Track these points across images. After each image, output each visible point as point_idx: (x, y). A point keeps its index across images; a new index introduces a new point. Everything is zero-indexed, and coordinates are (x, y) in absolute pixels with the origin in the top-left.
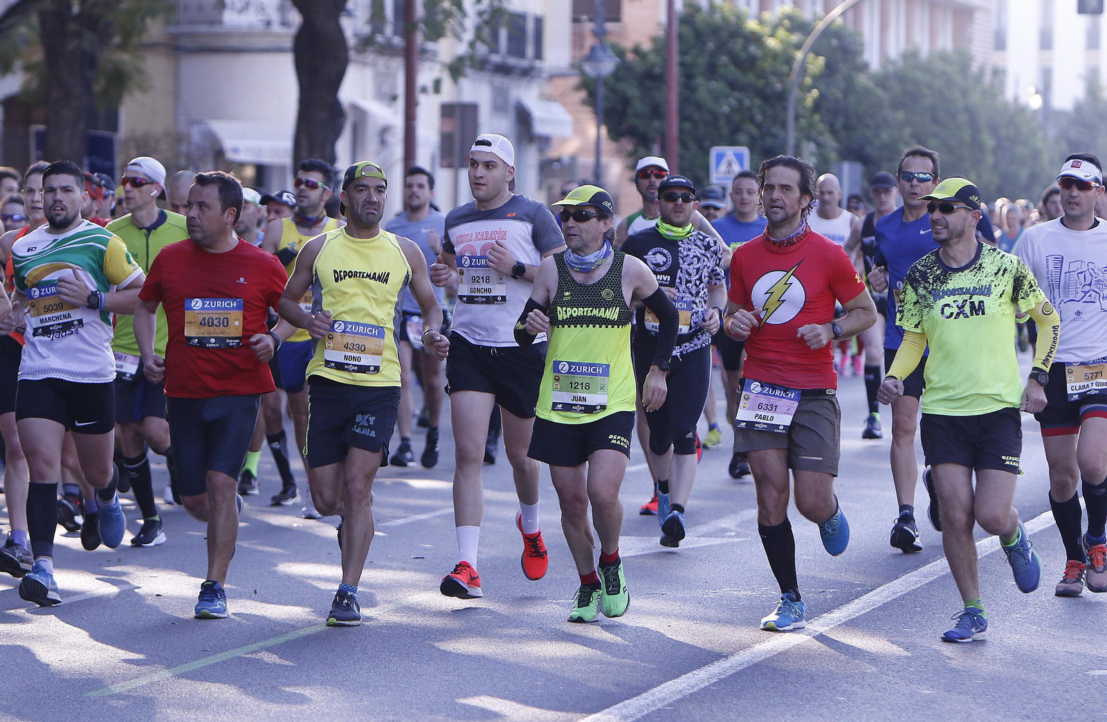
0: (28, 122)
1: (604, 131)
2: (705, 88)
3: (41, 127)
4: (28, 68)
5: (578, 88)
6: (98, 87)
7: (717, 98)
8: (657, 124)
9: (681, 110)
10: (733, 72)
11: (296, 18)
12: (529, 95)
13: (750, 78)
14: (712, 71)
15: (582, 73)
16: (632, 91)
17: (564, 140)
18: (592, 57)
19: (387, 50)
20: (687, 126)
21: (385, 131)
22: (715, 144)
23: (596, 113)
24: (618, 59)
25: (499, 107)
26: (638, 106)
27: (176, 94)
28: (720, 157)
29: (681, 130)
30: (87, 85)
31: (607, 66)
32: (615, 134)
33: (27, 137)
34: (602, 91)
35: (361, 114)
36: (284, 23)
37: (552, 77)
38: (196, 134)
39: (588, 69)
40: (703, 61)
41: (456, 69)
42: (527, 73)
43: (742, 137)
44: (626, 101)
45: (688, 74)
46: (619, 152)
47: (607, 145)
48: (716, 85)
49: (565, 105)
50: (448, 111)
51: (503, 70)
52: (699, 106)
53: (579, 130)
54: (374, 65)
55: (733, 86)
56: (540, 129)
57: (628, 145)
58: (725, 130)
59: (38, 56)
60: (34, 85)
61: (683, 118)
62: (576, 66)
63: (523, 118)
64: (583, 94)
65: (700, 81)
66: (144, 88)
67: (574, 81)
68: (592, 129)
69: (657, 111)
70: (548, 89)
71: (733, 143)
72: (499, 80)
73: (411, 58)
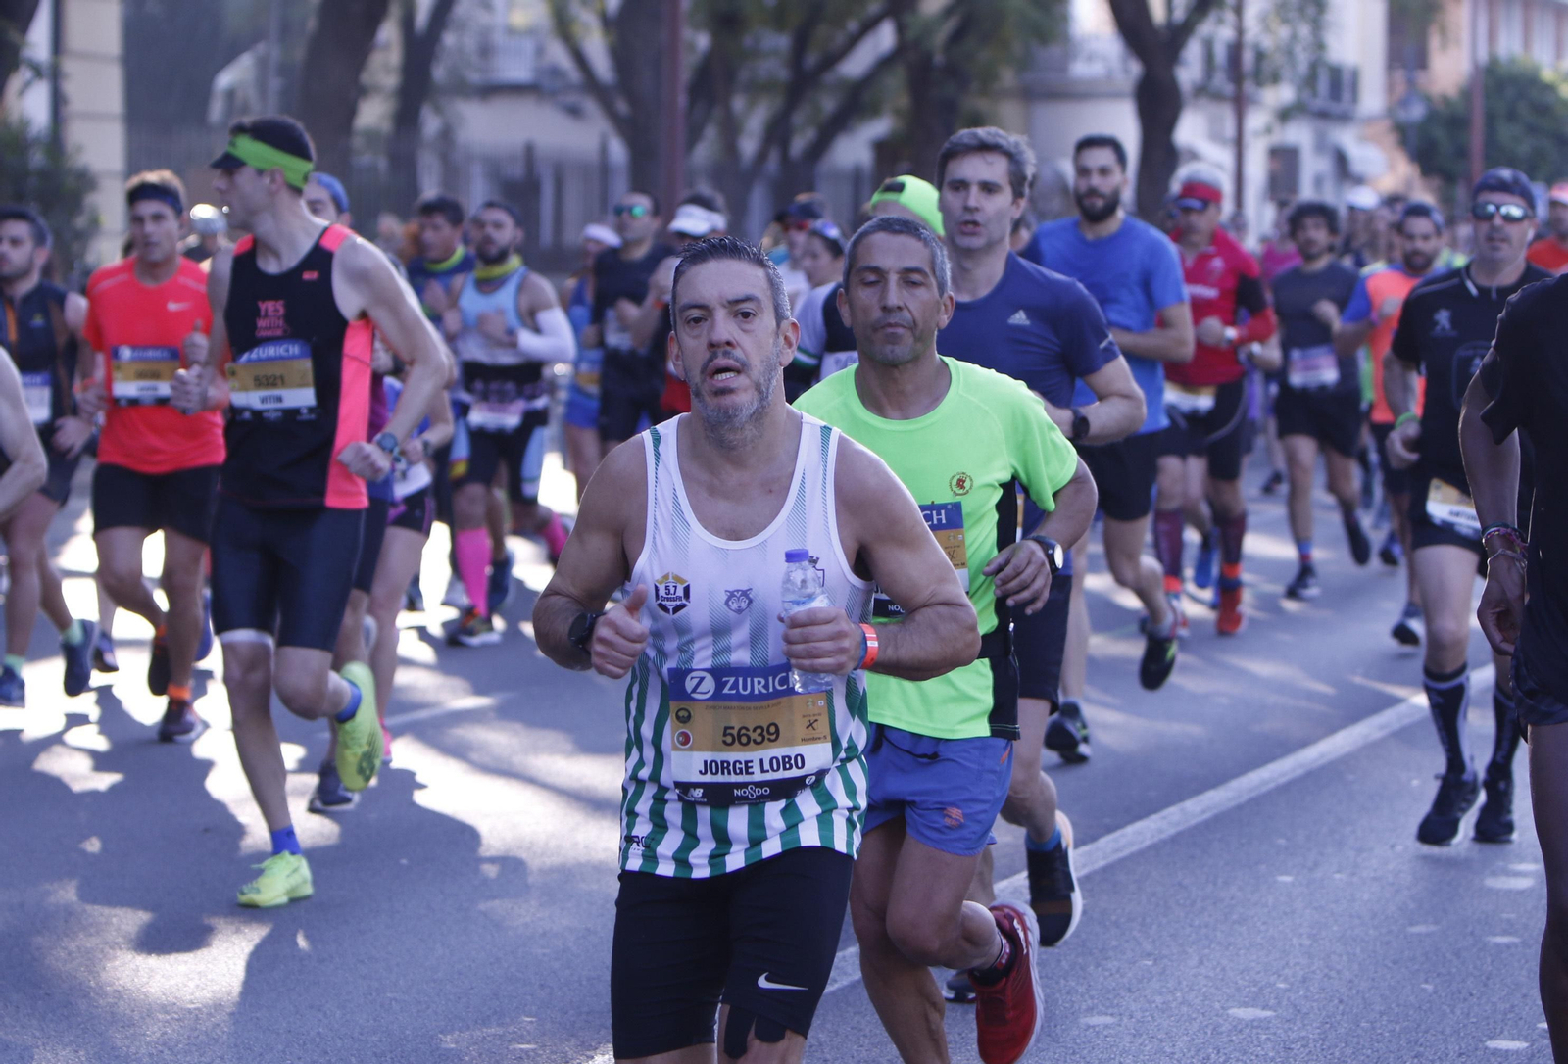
1: (1416, 170)
2: (1506, 132)
5: (1391, 131)
8: (1461, 163)
10: (1531, 118)
11: (1136, 68)
12: (1347, 138)
13: (1546, 123)
14: (1512, 116)
15: (1395, 117)
16: (1440, 135)
18: (1404, 103)
19: (1217, 97)
23: (1408, 151)
24: (1427, 106)
25: (1321, 145)
26: (1446, 147)
31: (1417, 112)
32: (1427, 173)
34: (1413, 134)
35: (1195, 154)
36: (1126, 71)
37: (1367, 121)
39: (1402, 114)
40: (1504, 106)
41: (1285, 115)
42: (1345, 118)
44: (1434, 143)
45: (1490, 119)
47: (1418, 180)
48: (1516, 129)
49: (1379, 145)
50: (1274, 152)
51: (1323, 115)
53: (1391, 167)
54: (1207, 111)
56: (1355, 168)
57: (1436, 182)
59: (903, 101)
60: (902, 128)
62: (1390, 112)
63: (1341, 161)
64: (1395, 137)
65: (1502, 125)
67: (1387, 124)
68: (1404, 169)
69: (1462, 153)
70: (1364, 131)
72: (1319, 124)
73: (1240, 104)
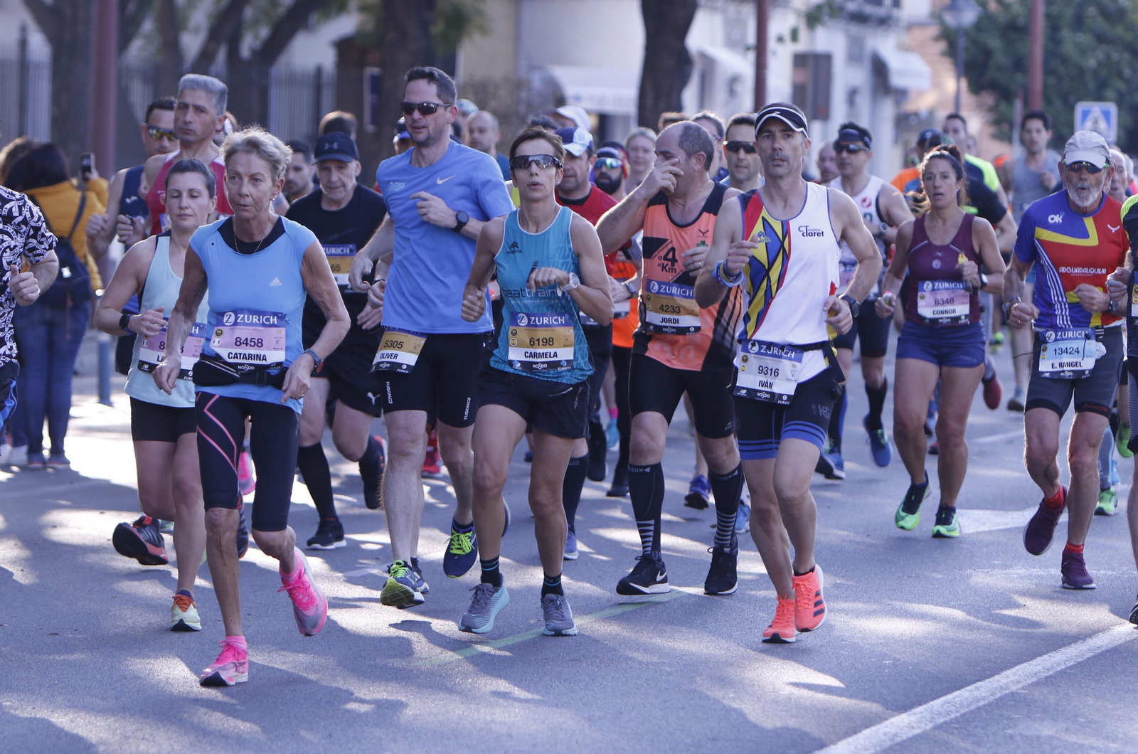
0: (362, 64)
1: (964, 84)
2: (1071, 41)
3: (375, 70)
4: (363, 9)
5: (937, 38)
6: (437, 29)
7: (1083, 51)
8: (1019, 78)
9: (1046, 63)
10: (1101, 25)
12: (886, 45)
13: (1119, 31)
14: (1079, 23)
15: (942, 23)
16: (994, 43)
17: (921, 93)
18: (952, 6)
20: (1052, 80)
21: (734, 81)
22: (1080, 99)
23: (956, 64)
24: (979, 9)
25: (854, 57)
26: (1001, 58)
27: (517, 38)
28: (1086, 114)
29: (1045, 86)
30: (425, 26)
31: (969, 16)
32: (977, 87)
33: (361, 80)
34: (962, 42)
35: (709, 63)
37: (911, 26)
38: (537, 81)
39: (949, 19)
40: (1069, 13)
41: (813, 18)
42: (884, 22)
43: (1110, 93)
44: (987, 53)
45: (1054, 26)
46: (979, 107)
47: (967, 99)
48: (1084, 38)
49: (923, 55)
50: (800, 60)
51: (859, 18)
52: (1064, 60)
53: (937, 84)
54: (724, 11)
55: (1101, 39)
56: (896, 81)
57: (989, 99)
58: (1092, 85)
60: (370, 26)
61: (1048, 71)
62: (936, 16)
63: (879, 69)
64: (942, 45)
65: (1066, 34)
66: (484, 31)
67: (933, 31)
68: (951, 83)
69: (1020, 65)
70: (906, 39)
71: (1099, 97)
72: (854, 29)
73: (763, 4)
